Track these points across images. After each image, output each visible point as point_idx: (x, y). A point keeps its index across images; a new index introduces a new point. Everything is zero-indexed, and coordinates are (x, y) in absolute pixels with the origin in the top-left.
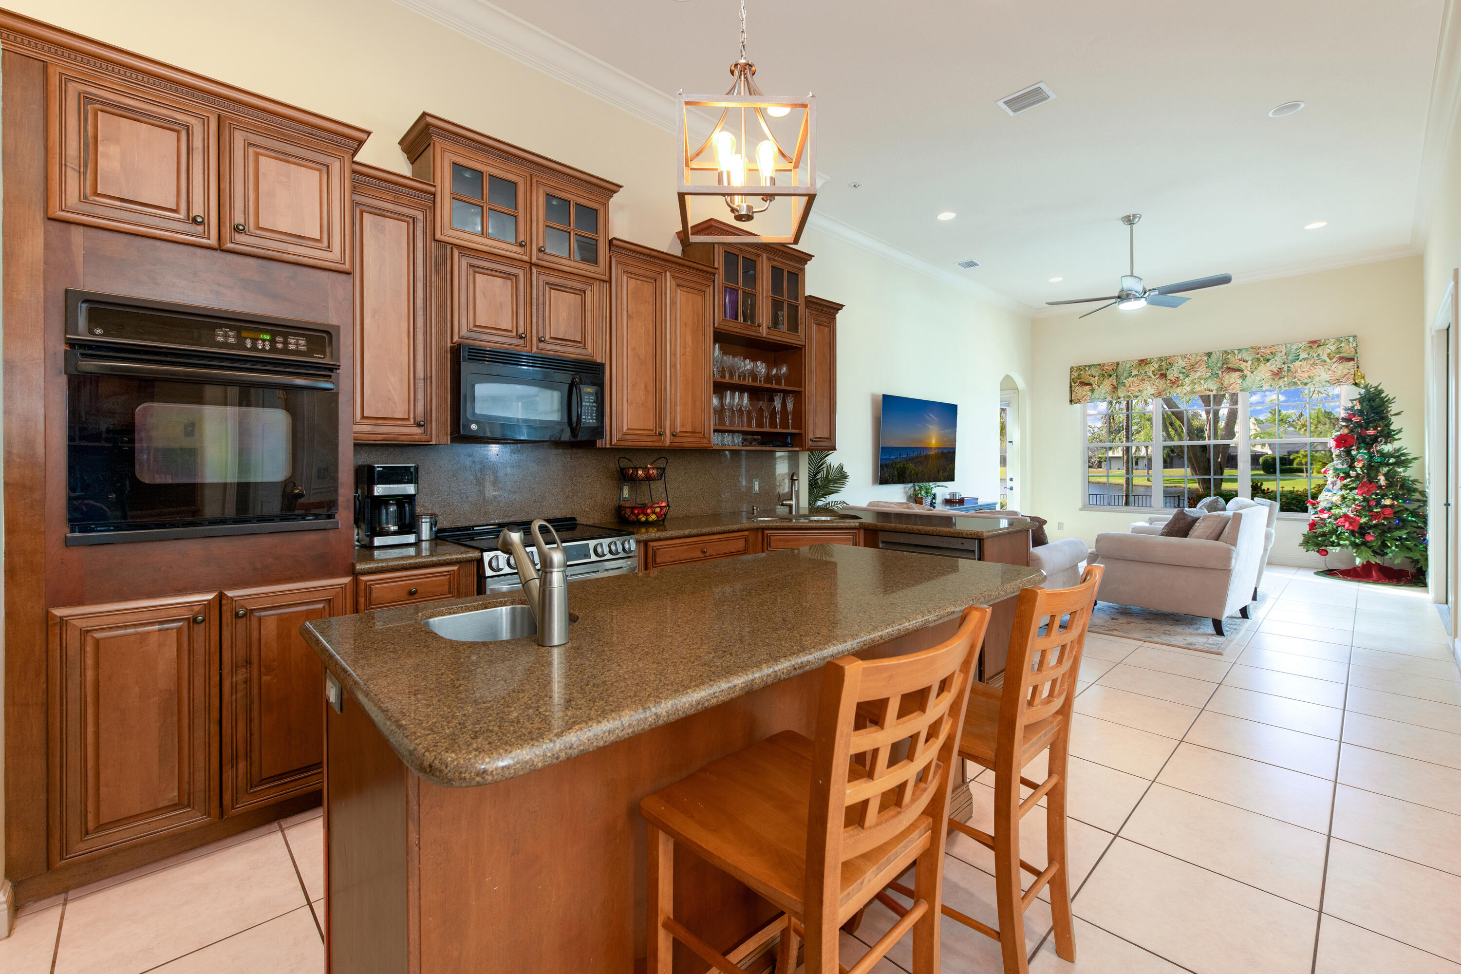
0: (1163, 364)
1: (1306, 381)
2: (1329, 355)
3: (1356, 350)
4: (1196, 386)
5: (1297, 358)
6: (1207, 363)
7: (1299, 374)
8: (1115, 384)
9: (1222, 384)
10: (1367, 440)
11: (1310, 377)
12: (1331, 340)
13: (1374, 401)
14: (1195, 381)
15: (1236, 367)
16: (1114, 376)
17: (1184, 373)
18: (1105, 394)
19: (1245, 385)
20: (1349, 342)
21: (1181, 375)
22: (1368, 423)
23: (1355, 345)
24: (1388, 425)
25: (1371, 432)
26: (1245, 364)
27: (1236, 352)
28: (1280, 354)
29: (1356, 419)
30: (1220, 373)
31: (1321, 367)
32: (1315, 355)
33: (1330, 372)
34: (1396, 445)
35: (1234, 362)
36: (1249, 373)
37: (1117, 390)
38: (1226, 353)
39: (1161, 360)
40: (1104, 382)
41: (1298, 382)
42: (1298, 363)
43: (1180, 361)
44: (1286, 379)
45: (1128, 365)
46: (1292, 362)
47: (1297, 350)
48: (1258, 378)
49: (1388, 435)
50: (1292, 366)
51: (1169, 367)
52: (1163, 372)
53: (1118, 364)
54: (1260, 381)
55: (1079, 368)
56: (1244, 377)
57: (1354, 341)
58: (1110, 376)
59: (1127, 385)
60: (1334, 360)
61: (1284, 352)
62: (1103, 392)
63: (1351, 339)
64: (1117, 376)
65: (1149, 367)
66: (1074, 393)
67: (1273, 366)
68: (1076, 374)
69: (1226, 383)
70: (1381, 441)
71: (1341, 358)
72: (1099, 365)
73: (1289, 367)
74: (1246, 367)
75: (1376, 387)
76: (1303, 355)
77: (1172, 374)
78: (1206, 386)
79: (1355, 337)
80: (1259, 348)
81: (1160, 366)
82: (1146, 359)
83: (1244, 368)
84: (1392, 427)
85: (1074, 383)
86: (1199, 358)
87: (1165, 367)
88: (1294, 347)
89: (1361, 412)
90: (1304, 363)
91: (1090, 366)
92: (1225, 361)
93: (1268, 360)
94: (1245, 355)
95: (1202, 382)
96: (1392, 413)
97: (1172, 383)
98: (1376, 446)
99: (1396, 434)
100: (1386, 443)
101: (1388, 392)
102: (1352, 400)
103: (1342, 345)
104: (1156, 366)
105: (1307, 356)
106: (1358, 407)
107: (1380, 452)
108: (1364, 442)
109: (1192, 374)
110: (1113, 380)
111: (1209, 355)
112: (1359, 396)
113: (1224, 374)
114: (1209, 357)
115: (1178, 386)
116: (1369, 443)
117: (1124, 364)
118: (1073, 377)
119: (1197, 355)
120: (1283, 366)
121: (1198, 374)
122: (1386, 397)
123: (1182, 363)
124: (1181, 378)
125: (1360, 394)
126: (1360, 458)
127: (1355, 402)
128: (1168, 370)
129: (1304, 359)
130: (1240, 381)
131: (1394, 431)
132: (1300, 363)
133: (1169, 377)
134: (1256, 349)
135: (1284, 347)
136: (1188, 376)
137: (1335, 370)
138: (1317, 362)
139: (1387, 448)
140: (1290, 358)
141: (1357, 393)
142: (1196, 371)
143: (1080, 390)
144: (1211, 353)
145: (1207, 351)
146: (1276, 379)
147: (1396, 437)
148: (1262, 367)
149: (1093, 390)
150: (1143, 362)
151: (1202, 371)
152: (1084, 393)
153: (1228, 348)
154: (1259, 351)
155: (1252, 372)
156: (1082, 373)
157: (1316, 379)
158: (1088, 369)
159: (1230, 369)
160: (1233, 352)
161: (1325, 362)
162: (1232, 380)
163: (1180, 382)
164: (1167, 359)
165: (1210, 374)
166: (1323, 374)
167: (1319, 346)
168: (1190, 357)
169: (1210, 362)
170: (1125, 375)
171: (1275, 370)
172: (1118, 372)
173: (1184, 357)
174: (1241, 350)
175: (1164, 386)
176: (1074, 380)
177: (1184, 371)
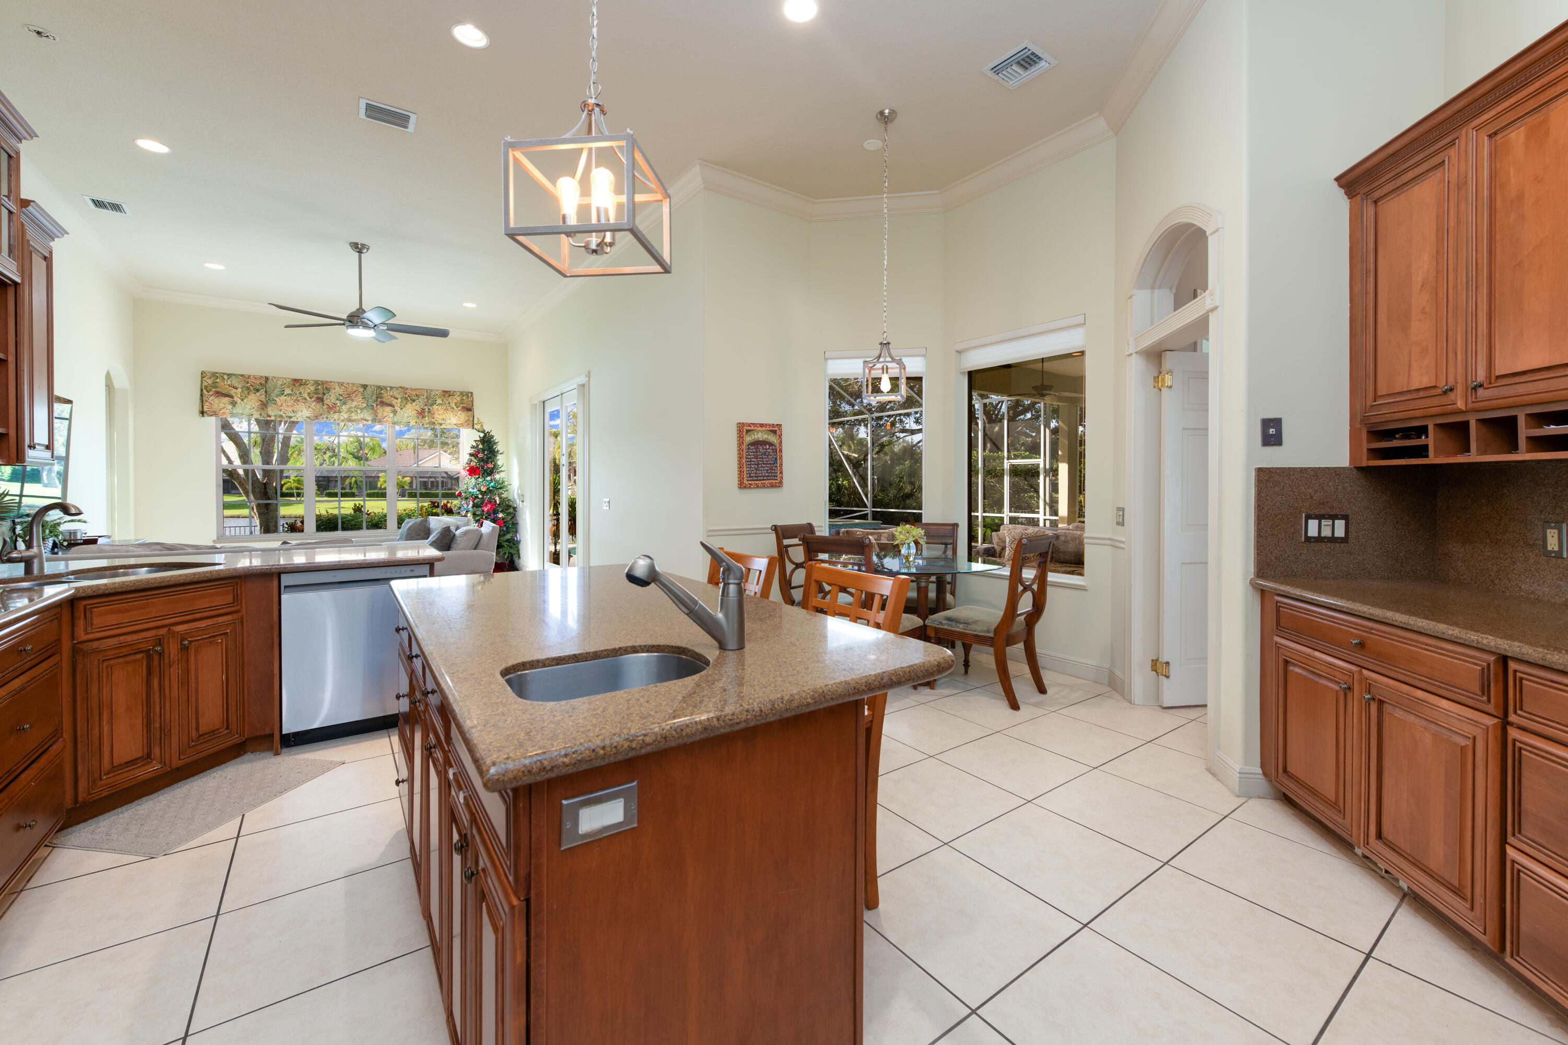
0: (319, 387)
1: (442, 422)
2: (456, 403)
3: (472, 403)
4: (352, 415)
5: (434, 403)
6: (363, 394)
7: (437, 416)
8: (264, 400)
9: (377, 416)
10: (486, 470)
11: (445, 420)
12: (457, 392)
13: (488, 442)
14: (352, 410)
15: (388, 402)
16: (262, 391)
17: (341, 400)
18: (250, 409)
19: (396, 420)
20: (468, 396)
21: (338, 402)
22: (487, 459)
23: (471, 399)
24: (496, 460)
25: (488, 464)
26: (395, 400)
27: (389, 389)
28: (422, 397)
29: (478, 454)
30: (375, 405)
31: (451, 412)
32: (447, 402)
33: (457, 417)
34: (501, 475)
35: (386, 397)
36: (399, 409)
37: (267, 408)
38: (379, 387)
39: (317, 383)
40: (249, 397)
41: (436, 422)
42: (435, 407)
43: (337, 388)
44: (426, 418)
45: (280, 383)
46: (431, 405)
47: (434, 396)
48: (406, 415)
49: (497, 468)
50: (432, 408)
51: (325, 392)
52: (320, 396)
53: (267, 379)
54: (408, 417)
55: (214, 375)
56: (395, 412)
57: (472, 396)
58: (258, 390)
59: (279, 404)
60: (459, 409)
61: (425, 396)
62: (248, 407)
63: (470, 395)
64: (266, 392)
65: (304, 388)
66: (206, 403)
67: (417, 406)
68: (210, 381)
69: (380, 415)
70: (494, 472)
71: (463, 407)
72: (242, 376)
73: (429, 409)
74: (397, 403)
75: (489, 433)
76: (438, 401)
77: (330, 399)
78: (362, 416)
79: (472, 393)
80: (407, 389)
81: (316, 389)
82: (302, 380)
83: (395, 404)
84: (499, 462)
85: (208, 391)
86: (355, 388)
87: (321, 391)
88: (433, 393)
89: (480, 449)
90: (440, 408)
91: (230, 375)
92: (379, 396)
93: (414, 401)
94: (396, 393)
95: (359, 411)
96: (498, 451)
97: (330, 408)
98: (491, 476)
99: (501, 467)
100: (496, 474)
101: (497, 438)
102: (475, 441)
103: (464, 398)
104: (312, 388)
105: (441, 402)
106: (479, 446)
107: (493, 480)
109: (349, 402)
110: (261, 395)
111: (365, 387)
112: (479, 438)
113: (378, 407)
114: (365, 389)
115: (335, 412)
116: (488, 473)
117: (275, 380)
118: (205, 383)
119: (353, 384)
120: (425, 407)
121: (355, 403)
123: (339, 390)
124: (338, 404)
125: (480, 436)
126: (484, 484)
127: (477, 442)
128: (324, 394)
129: (440, 404)
130: (392, 415)
131: (500, 465)
132: (437, 407)
133: (325, 402)
134: (404, 389)
135: (425, 392)
136: (345, 404)
137: (460, 415)
138: (448, 407)
139: (497, 477)
140: (430, 401)
141: (476, 435)
142: (353, 400)
143: (217, 400)
144: (367, 386)
145: (363, 383)
147: (501, 469)
148: (409, 406)
149: (234, 404)
150: (297, 382)
151: (357, 402)
152: (222, 405)
153: (381, 384)
154: (407, 391)
155: (402, 409)
156: (218, 380)
157: (448, 422)
158: (226, 377)
159: (383, 404)
160: (385, 388)
161: (453, 408)
162: (385, 414)
163: (338, 408)
164: (323, 383)
165: (365, 405)
166: (452, 418)
167: (449, 396)
168: (347, 386)
169: (366, 393)
170: (276, 392)
171: (419, 410)
172: (267, 387)
173: (341, 384)
174: (392, 388)
175: (321, 410)
176: (206, 387)
177: (341, 398)
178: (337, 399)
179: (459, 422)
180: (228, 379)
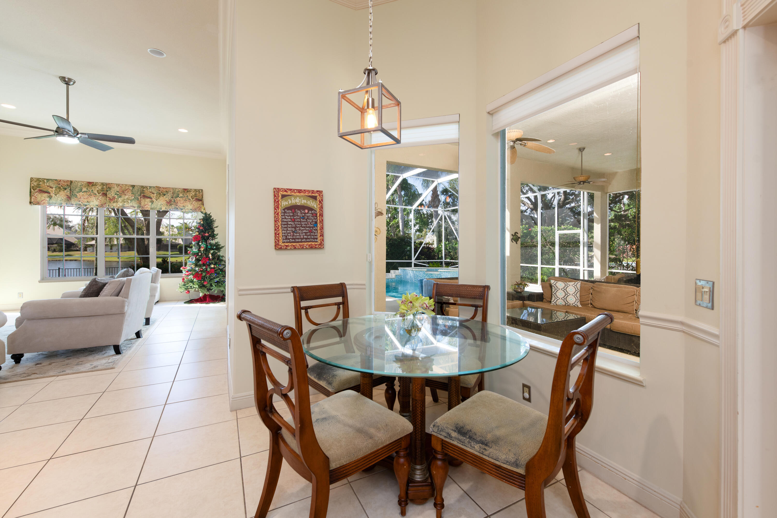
0: (104, 187)
1: (182, 208)
2: (191, 197)
3: (202, 196)
4: (125, 203)
5: (178, 196)
6: (132, 191)
7: (179, 204)
8: (69, 195)
9: (140, 204)
10: (205, 238)
11: (184, 206)
12: (193, 190)
13: (208, 220)
14: (125, 200)
15: (148, 196)
16: (68, 190)
17: (118, 195)
18: (61, 200)
19: (153, 206)
20: (200, 192)
21: (116, 196)
22: (206, 230)
23: (202, 194)
24: (213, 231)
25: (207, 234)
26: (153, 195)
27: (148, 188)
28: (170, 193)
29: (201, 228)
30: (139, 198)
31: (189, 202)
32: (186, 196)
33: (192, 205)
34: (216, 241)
35: (147, 193)
36: (155, 200)
37: (70, 200)
38: (142, 187)
39: (103, 184)
40: (61, 193)
41: (178, 208)
42: (178, 199)
43: (116, 187)
44: (173, 206)
45: (79, 184)
46: (176, 197)
47: (178, 192)
48: (159, 204)
49: (213, 236)
50: (176, 199)
52: (105, 192)
53: (71, 182)
54: (160, 205)
55: (37, 180)
56: (152, 202)
57: (202, 192)
58: (65, 189)
60: (194, 200)
61: (172, 192)
62: (59, 199)
63: (201, 191)
64: (70, 190)
65: (95, 188)
66: (33, 197)
67: (168, 197)
68: (35, 184)
69: (142, 204)
70: (210, 239)
71: (196, 199)
72: (56, 180)
73: (174, 200)
75: (209, 214)
76: (181, 195)
77: (111, 194)
78: (131, 204)
79: (202, 190)
80: (160, 187)
81: (102, 188)
82: (93, 183)
83: (152, 197)
84: (215, 233)
85: (34, 190)
86: (127, 187)
87: (105, 189)
88: (177, 190)
89: (203, 225)
90: (181, 199)
91: (48, 180)
92: (142, 192)
93: (165, 195)
94: (153, 191)
95: (129, 201)
96: (215, 226)
97: (110, 200)
98: (208, 241)
99: (216, 236)
100: (212, 240)
101: (214, 217)
102: (200, 219)
103: (197, 193)
104: (99, 187)
106: (202, 223)
107: (210, 244)
108: (204, 239)
109: (123, 196)
110: (67, 192)
111: (133, 186)
112: (203, 218)
113: (142, 199)
114: (133, 188)
115: (115, 202)
116: (205, 239)
117: (76, 183)
118: (32, 185)
119: (126, 185)
120: (172, 199)
121: (127, 197)
122: (213, 219)
123: (117, 189)
124: (116, 197)
125: (203, 217)
126: (203, 246)
127: (201, 220)
128: (107, 191)
129: (181, 197)
130: (150, 204)
131: (215, 234)
132: (180, 199)
133: (108, 196)
134: (158, 188)
135: (172, 189)
136: (120, 197)
137: (194, 204)
138: (187, 199)
139: (213, 242)
140: (175, 195)
141: (201, 216)
142: (125, 195)
143: (40, 195)
145: (131, 184)
146: (168, 205)
147: (216, 237)
148: (162, 198)
149: (50, 197)
150: (89, 184)
151: (129, 195)
152: (43, 198)
153: (144, 185)
154: (160, 189)
155: (157, 200)
156: (41, 183)
157: (187, 208)
158: (45, 181)
159: (145, 197)
160: (146, 187)
161: (190, 199)
162: (146, 203)
163: (116, 200)
164: (107, 184)
165: (134, 197)
166: (189, 205)
167: (188, 192)
168: (122, 186)
169: (134, 190)
170: (77, 190)
171: (168, 200)
172: (71, 187)
173: (118, 185)
174: (150, 187)
175: (105, 201)
176: (33, 187)
177: (118, 193)
178: (115, 194)
179: (194, 208)
180: (47, 182)
